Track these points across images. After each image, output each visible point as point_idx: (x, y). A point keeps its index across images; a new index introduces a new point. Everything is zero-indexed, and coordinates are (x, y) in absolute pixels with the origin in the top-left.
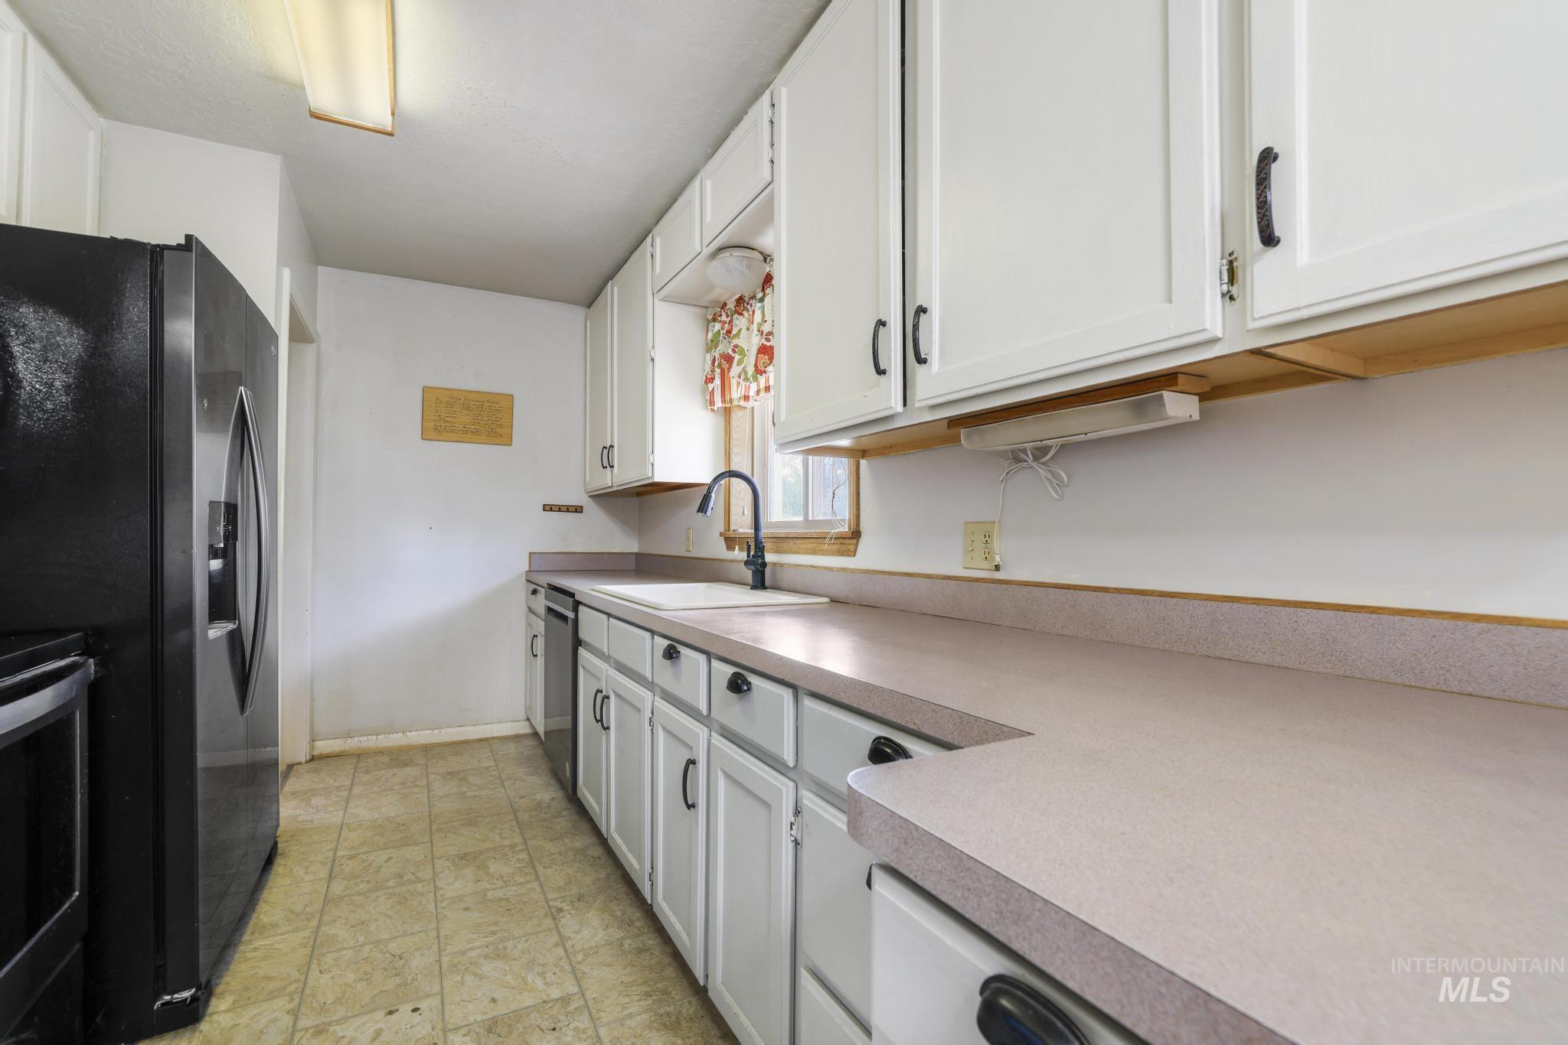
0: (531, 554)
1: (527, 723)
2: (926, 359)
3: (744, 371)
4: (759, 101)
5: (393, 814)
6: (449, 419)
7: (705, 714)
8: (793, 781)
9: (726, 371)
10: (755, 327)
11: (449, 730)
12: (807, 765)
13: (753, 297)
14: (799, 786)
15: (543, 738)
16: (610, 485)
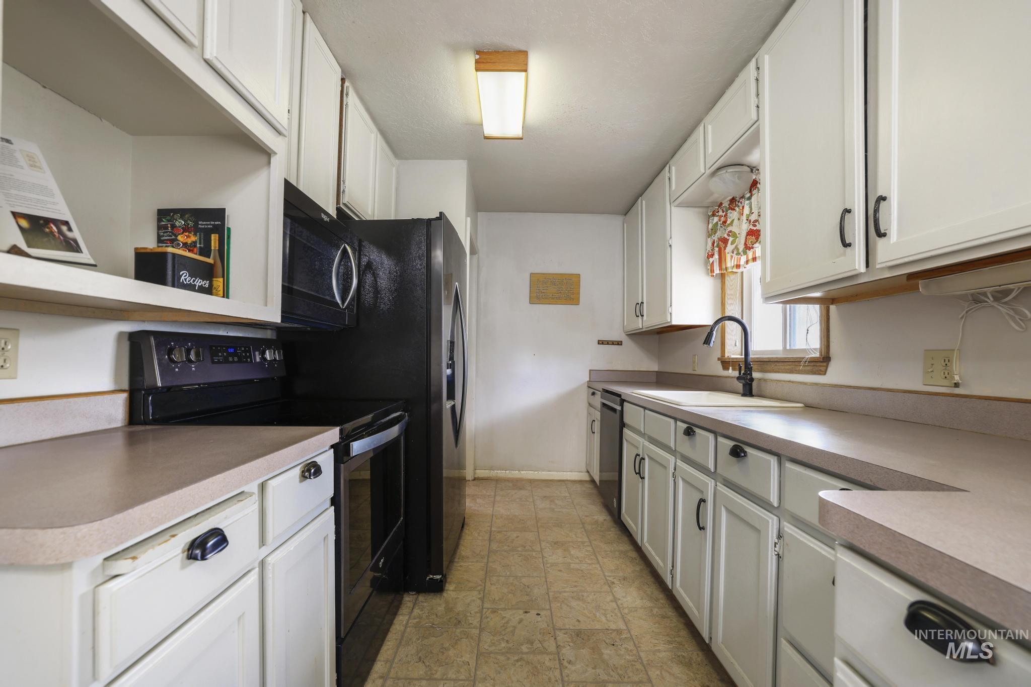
0: (590, 370)
1: (587, 474)
2: (886, 233)
3: (737, 248)
4: (747, 67)
5: (517, 514)
6: (544, 291)
7: (713, 471)
8: (777, 516)
9: (723, 248)
10: (744, 217)
11: (543, 472)
12: (788, 505)
13: (743, 197)
14: (781, 519)
15: (598, 484)
16: (641, 327)
